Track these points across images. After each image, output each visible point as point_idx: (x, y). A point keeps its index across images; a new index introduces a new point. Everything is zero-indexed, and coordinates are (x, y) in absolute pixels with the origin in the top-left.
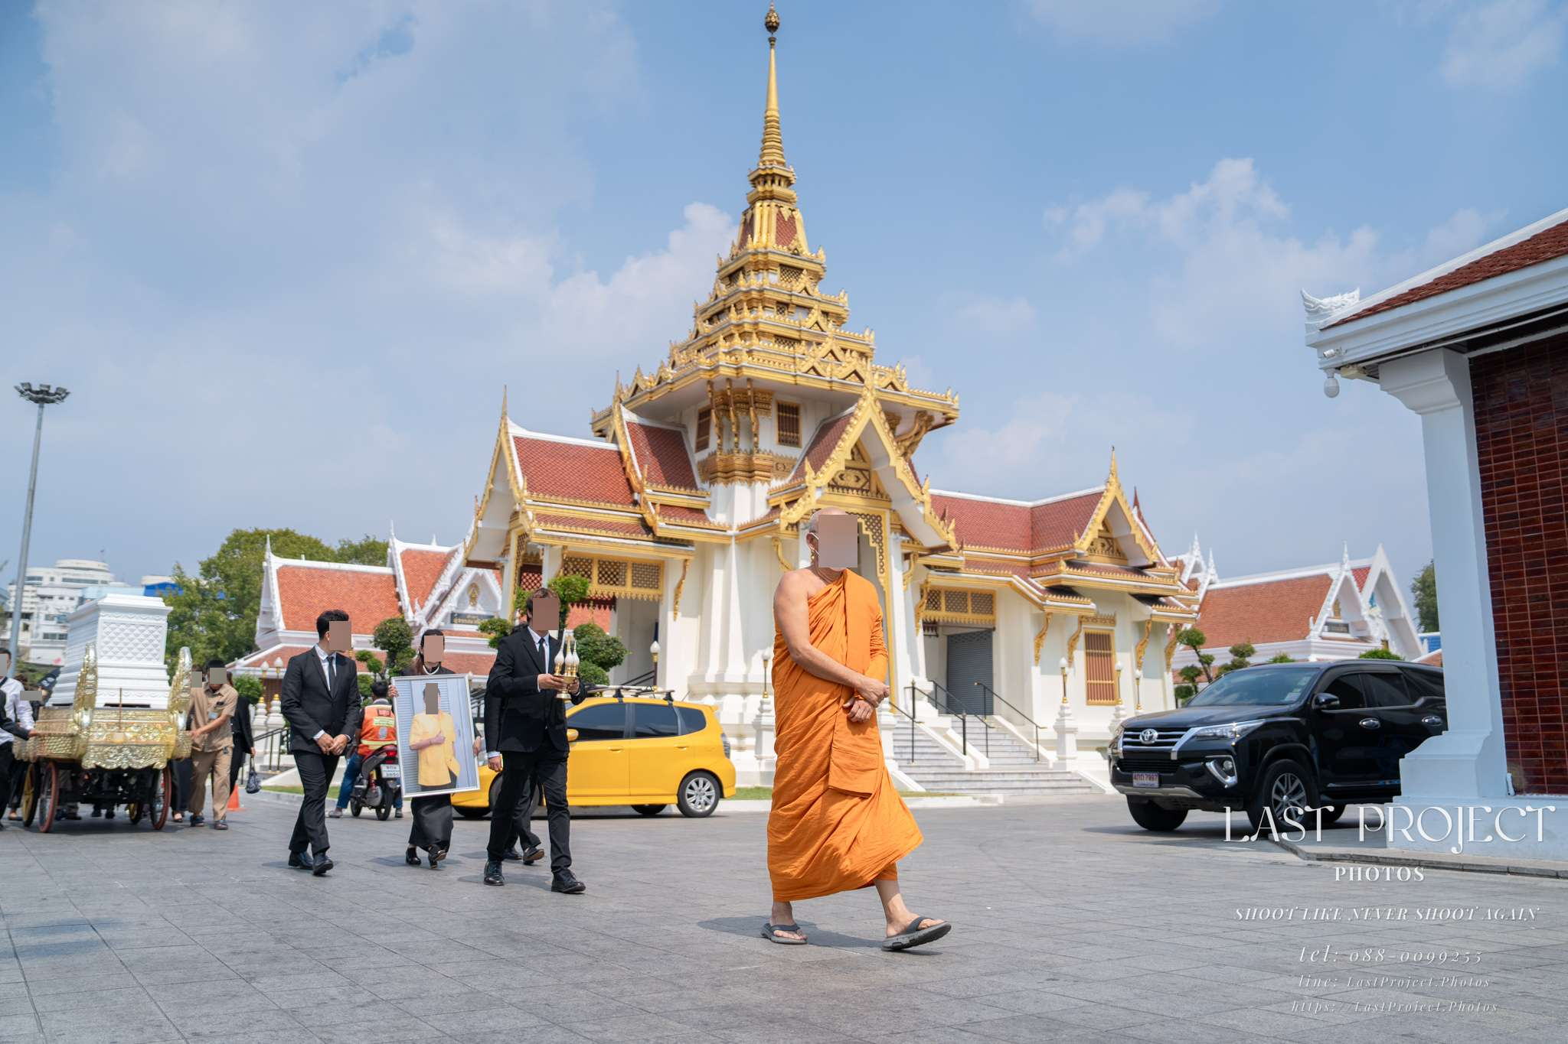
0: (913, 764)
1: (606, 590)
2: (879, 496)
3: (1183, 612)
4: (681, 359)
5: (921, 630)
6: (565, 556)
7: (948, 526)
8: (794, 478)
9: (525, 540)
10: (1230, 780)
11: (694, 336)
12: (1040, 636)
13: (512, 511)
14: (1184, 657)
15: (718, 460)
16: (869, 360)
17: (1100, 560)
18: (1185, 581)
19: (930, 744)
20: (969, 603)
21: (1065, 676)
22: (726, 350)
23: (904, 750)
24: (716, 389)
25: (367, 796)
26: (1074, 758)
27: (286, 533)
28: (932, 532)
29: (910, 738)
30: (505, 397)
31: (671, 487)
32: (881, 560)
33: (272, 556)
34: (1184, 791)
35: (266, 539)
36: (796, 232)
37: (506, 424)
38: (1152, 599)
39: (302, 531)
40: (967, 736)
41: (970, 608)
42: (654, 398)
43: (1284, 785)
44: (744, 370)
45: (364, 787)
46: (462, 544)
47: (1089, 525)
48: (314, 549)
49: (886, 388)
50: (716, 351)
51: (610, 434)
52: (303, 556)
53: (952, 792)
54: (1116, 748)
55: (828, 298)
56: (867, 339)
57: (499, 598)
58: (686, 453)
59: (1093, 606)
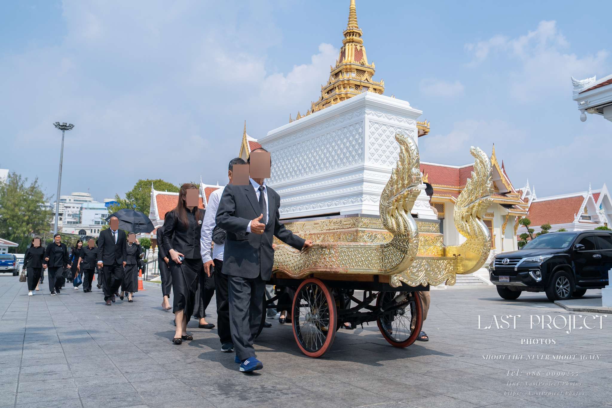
3: (522, 211)
7: (425, 176)
10: (539, 279)
11: (321, 99)
14: (522, 229)
18: (523, 199)
27: (160, 181)
30: (245, 126)
33: (154, 190)
34: (520, 284)
35: (151, 184)
36: (363, 56)
37: (245, 136)
38: (509, 206)
43: (561, 281)
48: (171, 188)
52: (166, 190)
54: (492, 266)
55: (376, 83)
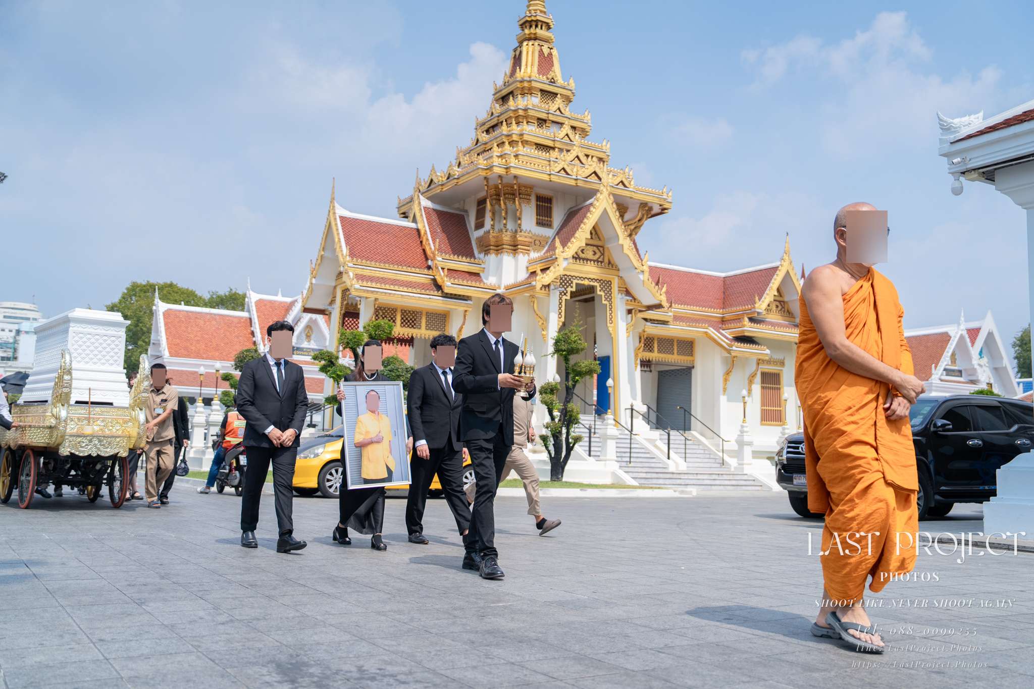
0: (630, 465)
1: (406, 332)
2: (610, 266)
4: (465, 160)
5: (639, 367)
6: (376, 306)
7: (661, 290)
8: (547, 251)
9: (347, 293)
11: (475, 144)
12: (728, 373)
13: (338, 272)
15: (491, 236)
16: (605, 163)
17: (775, 317)
19: (643, 451)
20: (675, 347)
21: (745, 403)
22: (499, 154)
23: (624, 455)
24: (491, 183)
25: (229, 478)
26: (750, 464)
27: (171, 285)
28: (648, 294)
29: (629, 446)
30: (334, 187)
31: (456, 256)
32: (611, 314)
33: (159, 301)
35: (155, 289)
36: (553, 66)
37: (334, 207)
39: (182, 284)
40: (671, 446)
41: (675, 351)
42: (444, 190)
44: (512, 169)
45: (227, 471)
46: (300, 296)
47: (767, 291)
48: (190, 298)
49: (617, 185)
50: (491, 155)
51: (411, 216)
52: (183, 303)
53: (658, 486)
54: (782, 456)
55: (576, 116)
56: (604, 148)
57: (328, 336)
58: (467, 231)
59: (768, 351)
